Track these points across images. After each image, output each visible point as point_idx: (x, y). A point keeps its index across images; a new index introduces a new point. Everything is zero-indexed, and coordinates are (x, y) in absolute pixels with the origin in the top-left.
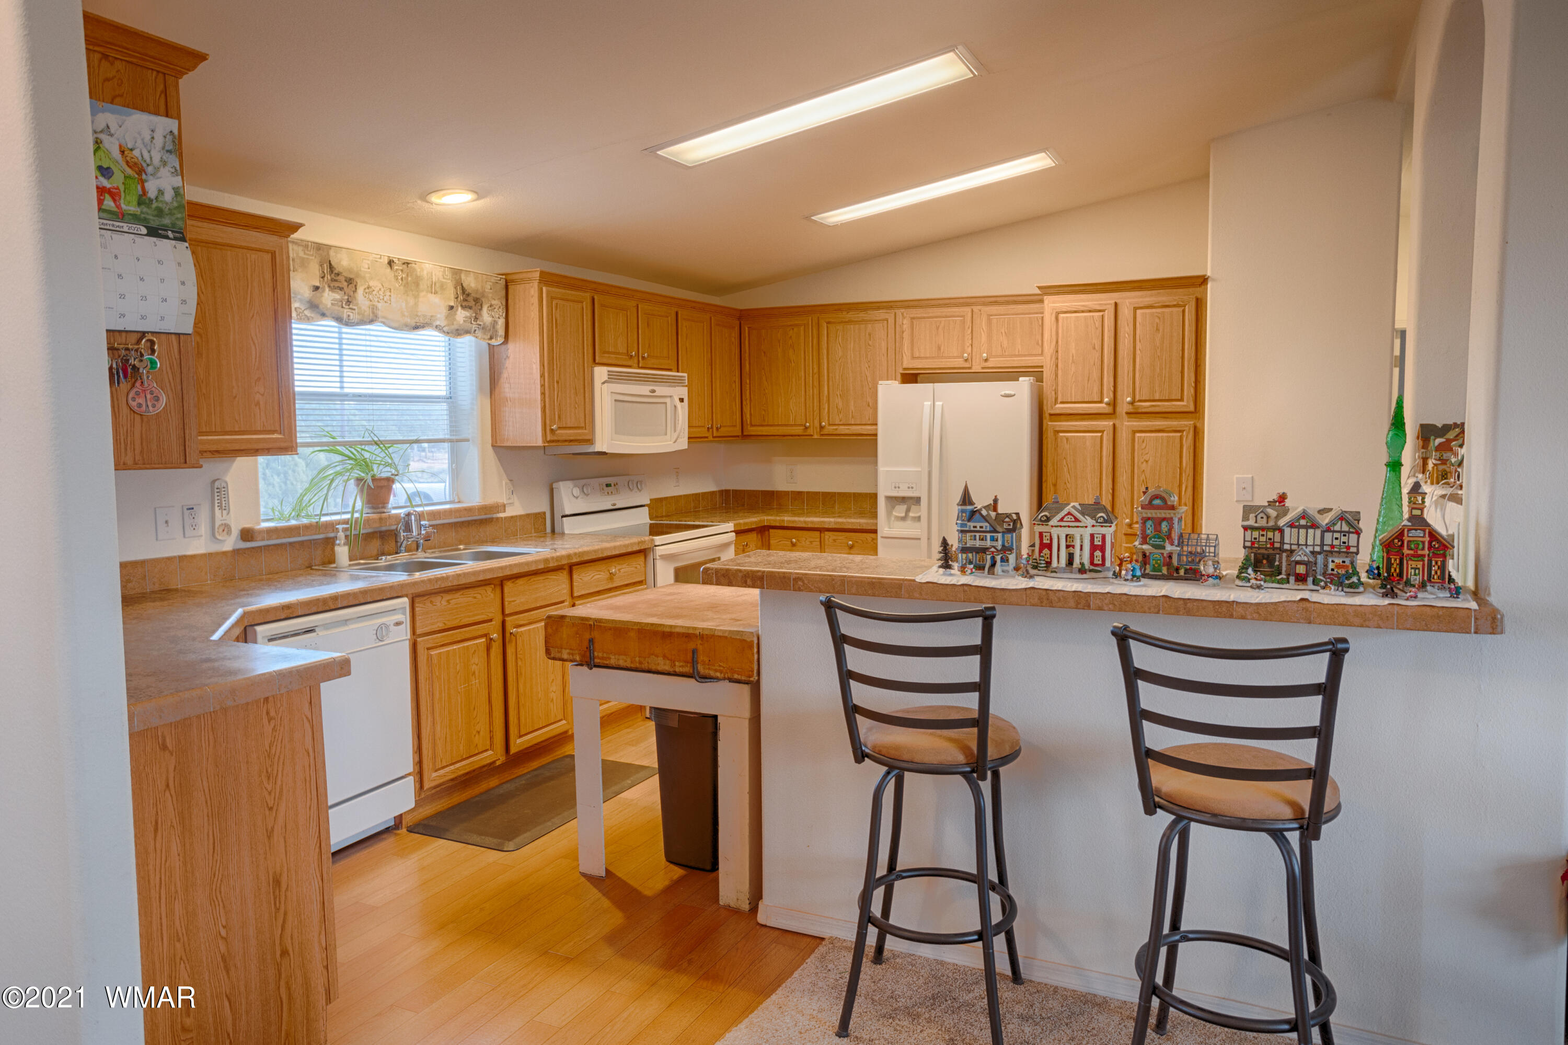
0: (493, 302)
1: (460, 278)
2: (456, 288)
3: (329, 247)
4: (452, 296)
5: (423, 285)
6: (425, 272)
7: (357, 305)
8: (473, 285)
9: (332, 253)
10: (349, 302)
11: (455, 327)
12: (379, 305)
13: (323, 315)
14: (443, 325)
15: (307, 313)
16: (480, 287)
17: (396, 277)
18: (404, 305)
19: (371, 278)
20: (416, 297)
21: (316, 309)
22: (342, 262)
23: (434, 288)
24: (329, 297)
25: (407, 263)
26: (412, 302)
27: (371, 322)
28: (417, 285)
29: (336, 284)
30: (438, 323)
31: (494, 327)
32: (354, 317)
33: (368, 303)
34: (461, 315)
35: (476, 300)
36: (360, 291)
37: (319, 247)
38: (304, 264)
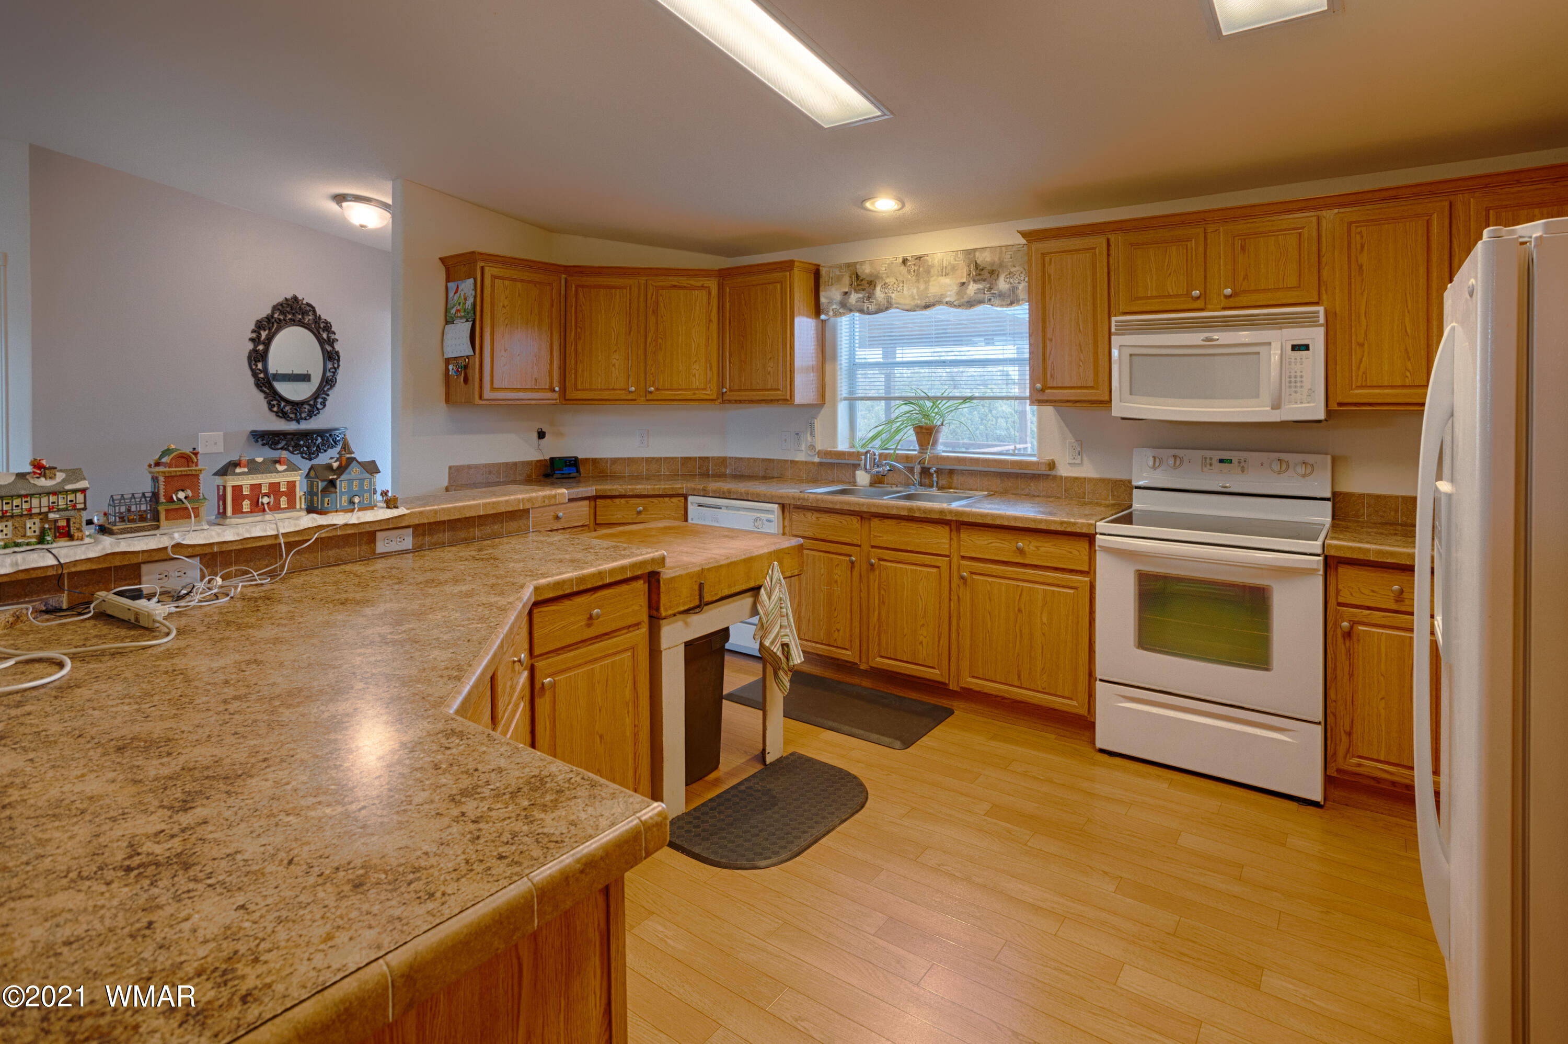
0: (1013, 269)
1: (974, 256)
2: (969, 266)
3: (856, 264)
4: (965, 274)
5: (933, 271)
6: (936, 261)
7: (875, 298)
8: (988, 259)
9: (858, 267)
10: (869, 298)
11: (966, 299)
12: (893, 296)
13: (851, 310)
14: (952, 300)
15: (841, 311)
16: (996, 259)
17: (909, 271)
18: (915, 291)
19: (888, 277)
20: (927, 282)
21: (846, 307)
22: (866, 270)
23: (944, 272)
24: (854, 298)
25: (919, 258)
26: (922, 287)
27: (887, 309)
28: (928, 272)
29: (860, 287)
30: (947, 299)
31: (1014, 292)
32: (872, 307)
33: (883, 295)
34: (972, 288)
35: (992, 272)
36: (878, 289)
37: (848, 265)
38: (839, 279)
